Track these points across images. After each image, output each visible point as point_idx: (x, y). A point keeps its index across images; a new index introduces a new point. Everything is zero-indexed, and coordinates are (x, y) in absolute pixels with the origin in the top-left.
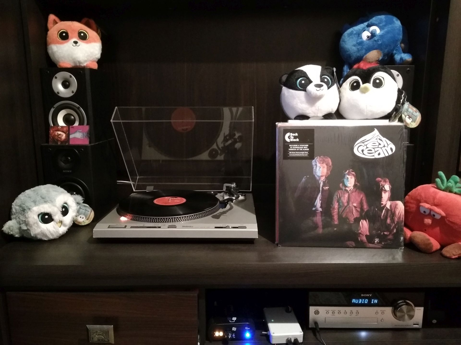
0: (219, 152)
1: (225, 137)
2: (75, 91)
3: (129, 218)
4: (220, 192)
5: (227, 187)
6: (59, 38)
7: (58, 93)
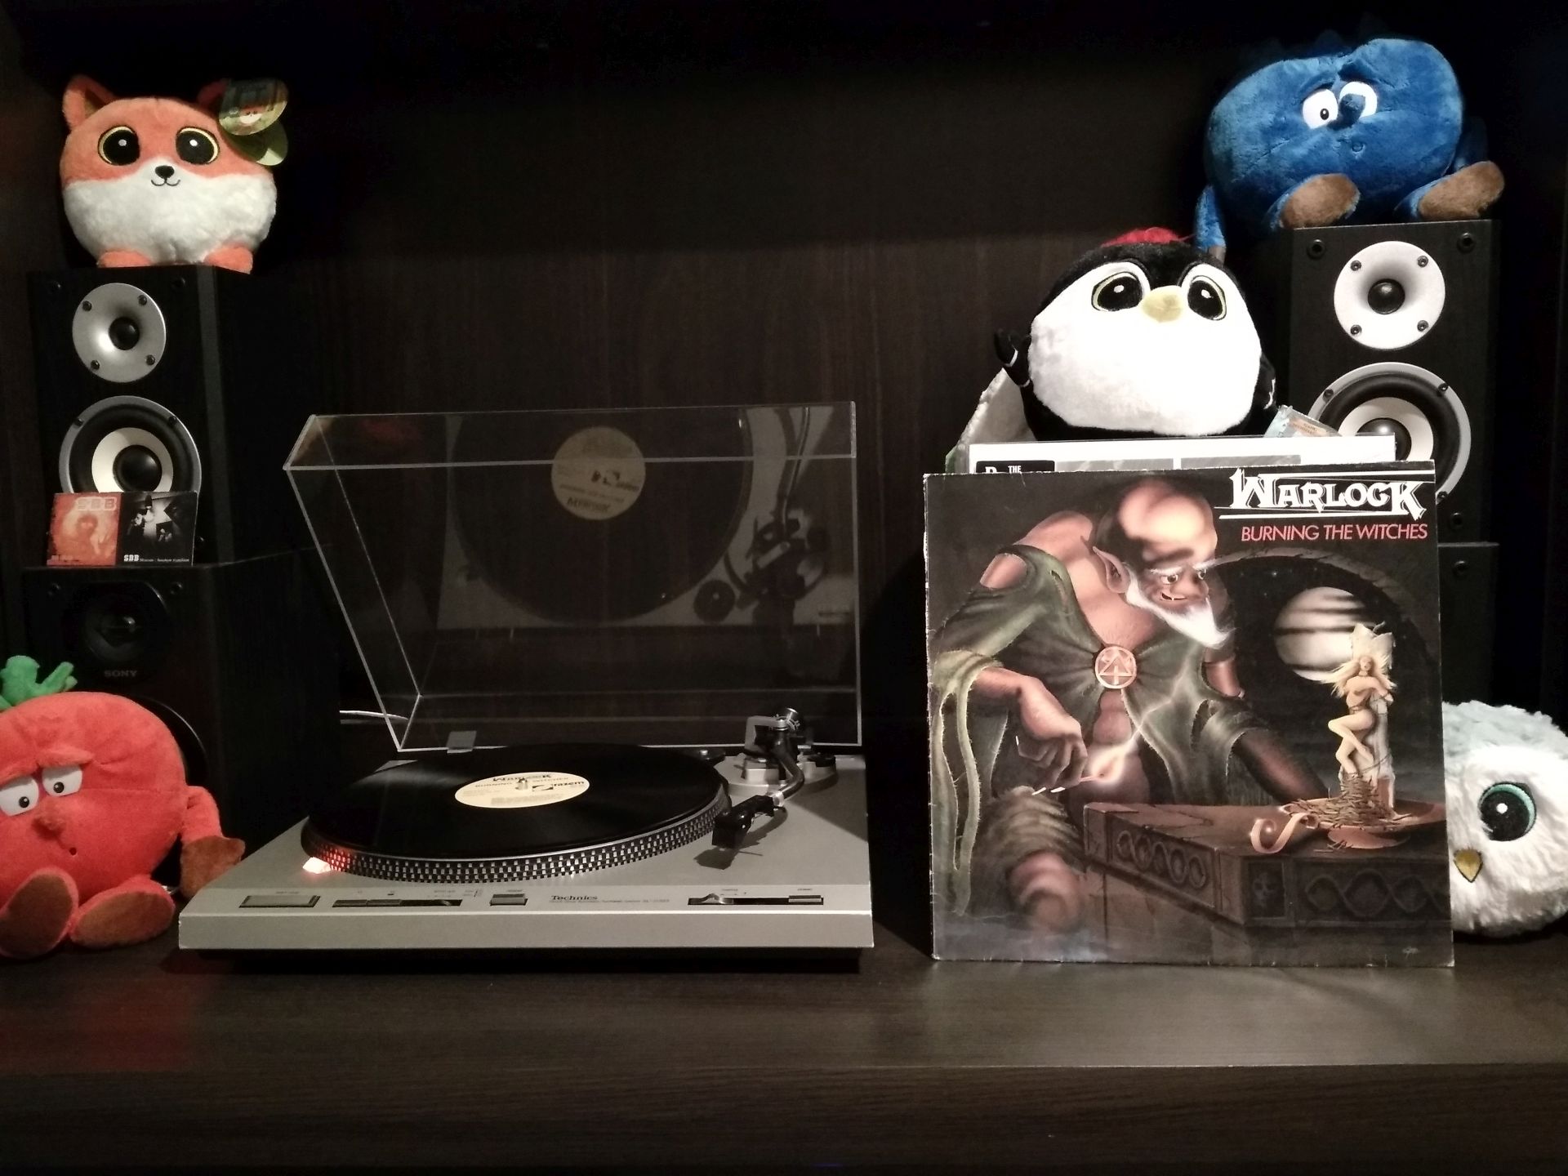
0: (737, 593)
1: (759, 536)
2: (158, 358)
3: (343, 865)
4: (734, 752)
5: (762, 730)
6: (104, 160)
7: (95, 365)
